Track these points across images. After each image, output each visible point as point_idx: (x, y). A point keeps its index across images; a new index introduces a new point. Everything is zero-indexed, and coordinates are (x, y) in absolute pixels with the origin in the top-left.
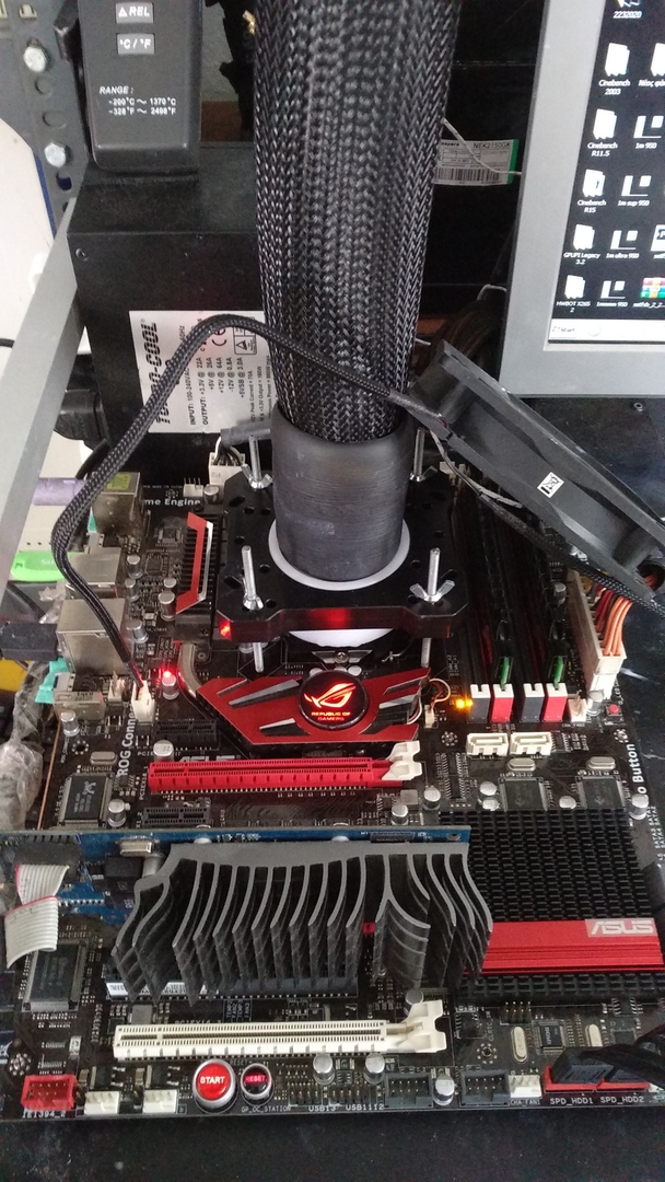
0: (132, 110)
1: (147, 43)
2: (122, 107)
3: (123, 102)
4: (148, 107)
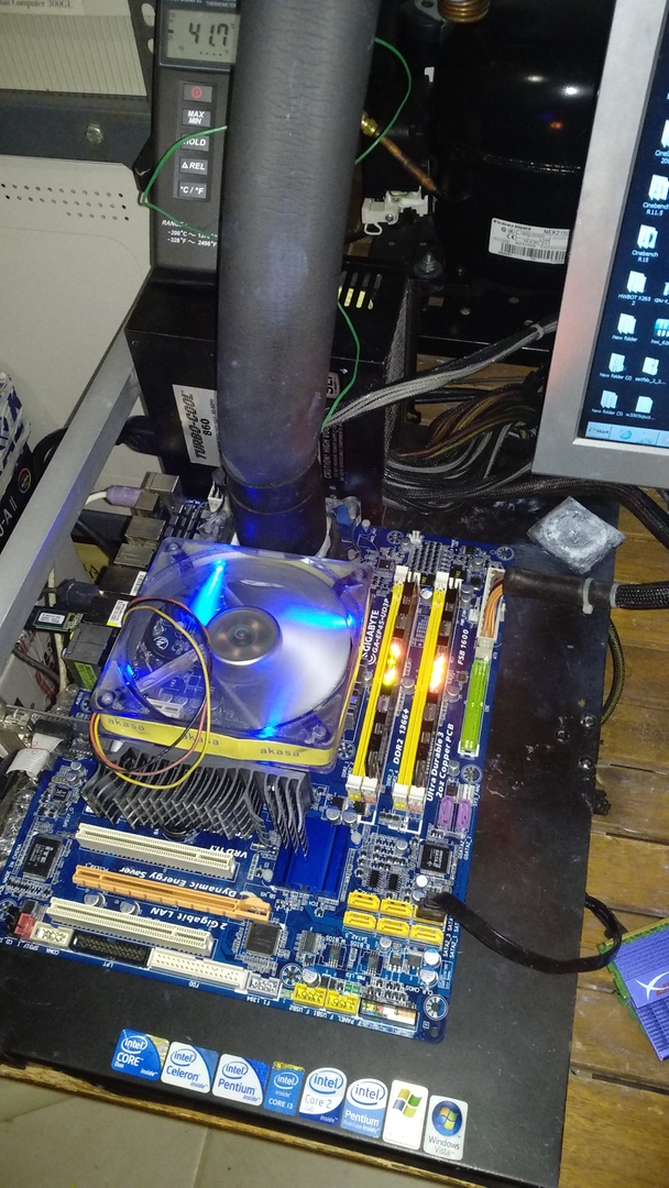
0: (184, 240)
1: (201, 190)
2: (177, 237)
3: (178, 233)
4: (196, 239)
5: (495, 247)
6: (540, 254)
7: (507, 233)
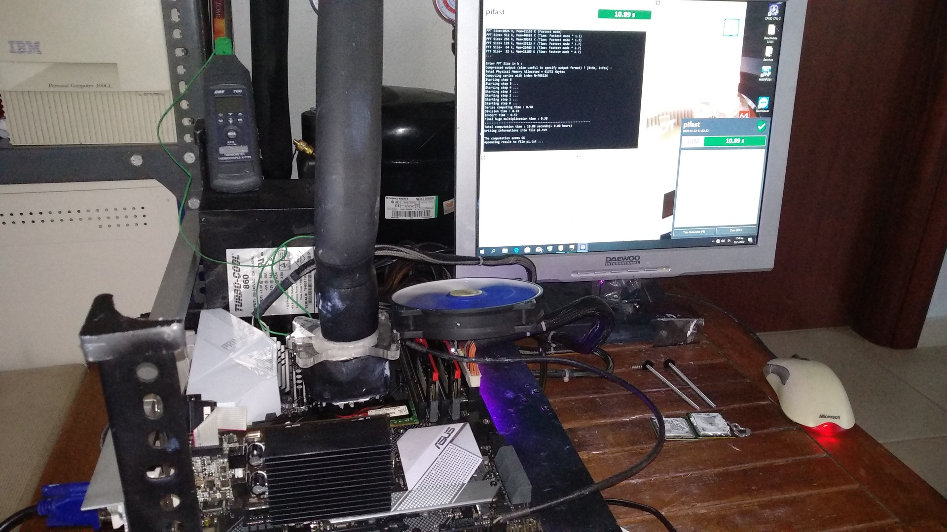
5: (388, 215)
6: (415, 213)
7: (395, 204)
